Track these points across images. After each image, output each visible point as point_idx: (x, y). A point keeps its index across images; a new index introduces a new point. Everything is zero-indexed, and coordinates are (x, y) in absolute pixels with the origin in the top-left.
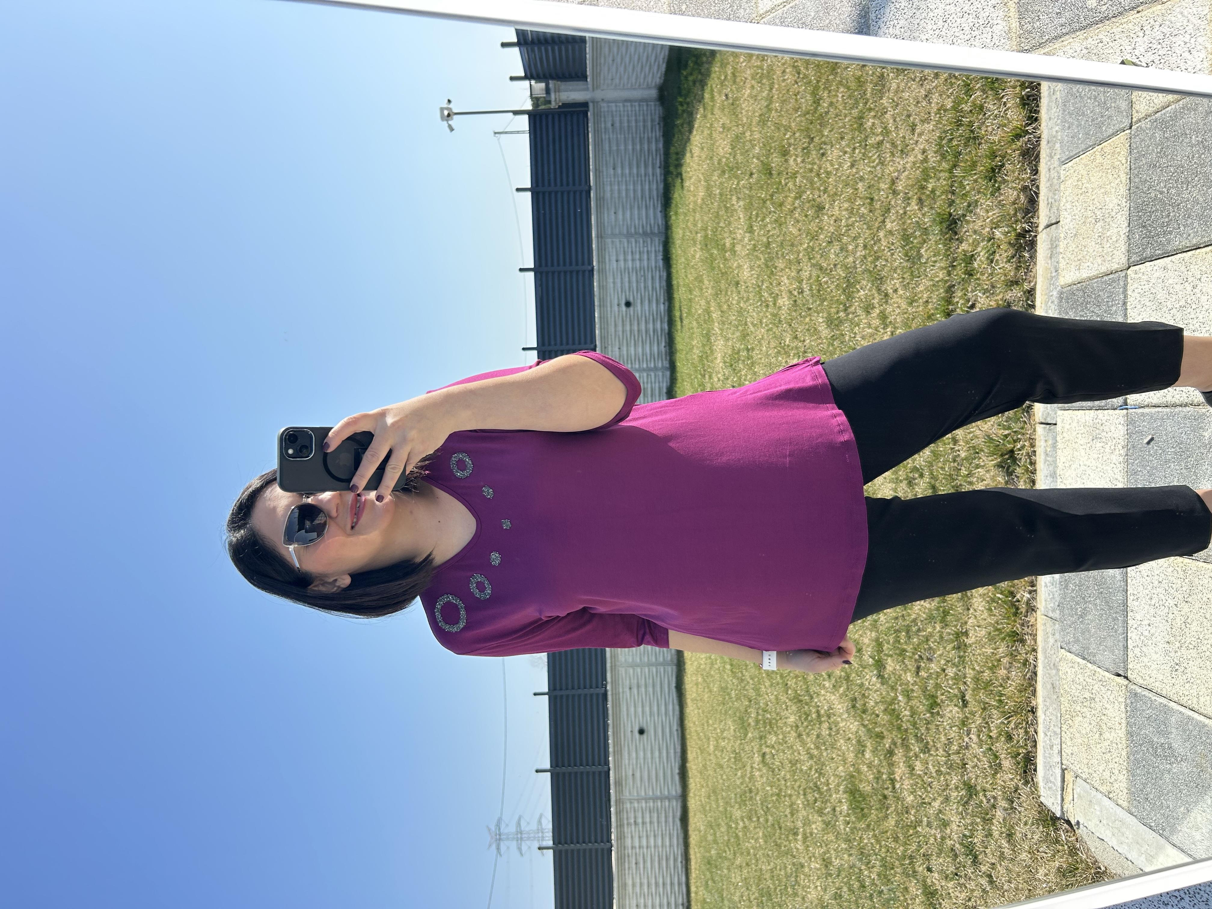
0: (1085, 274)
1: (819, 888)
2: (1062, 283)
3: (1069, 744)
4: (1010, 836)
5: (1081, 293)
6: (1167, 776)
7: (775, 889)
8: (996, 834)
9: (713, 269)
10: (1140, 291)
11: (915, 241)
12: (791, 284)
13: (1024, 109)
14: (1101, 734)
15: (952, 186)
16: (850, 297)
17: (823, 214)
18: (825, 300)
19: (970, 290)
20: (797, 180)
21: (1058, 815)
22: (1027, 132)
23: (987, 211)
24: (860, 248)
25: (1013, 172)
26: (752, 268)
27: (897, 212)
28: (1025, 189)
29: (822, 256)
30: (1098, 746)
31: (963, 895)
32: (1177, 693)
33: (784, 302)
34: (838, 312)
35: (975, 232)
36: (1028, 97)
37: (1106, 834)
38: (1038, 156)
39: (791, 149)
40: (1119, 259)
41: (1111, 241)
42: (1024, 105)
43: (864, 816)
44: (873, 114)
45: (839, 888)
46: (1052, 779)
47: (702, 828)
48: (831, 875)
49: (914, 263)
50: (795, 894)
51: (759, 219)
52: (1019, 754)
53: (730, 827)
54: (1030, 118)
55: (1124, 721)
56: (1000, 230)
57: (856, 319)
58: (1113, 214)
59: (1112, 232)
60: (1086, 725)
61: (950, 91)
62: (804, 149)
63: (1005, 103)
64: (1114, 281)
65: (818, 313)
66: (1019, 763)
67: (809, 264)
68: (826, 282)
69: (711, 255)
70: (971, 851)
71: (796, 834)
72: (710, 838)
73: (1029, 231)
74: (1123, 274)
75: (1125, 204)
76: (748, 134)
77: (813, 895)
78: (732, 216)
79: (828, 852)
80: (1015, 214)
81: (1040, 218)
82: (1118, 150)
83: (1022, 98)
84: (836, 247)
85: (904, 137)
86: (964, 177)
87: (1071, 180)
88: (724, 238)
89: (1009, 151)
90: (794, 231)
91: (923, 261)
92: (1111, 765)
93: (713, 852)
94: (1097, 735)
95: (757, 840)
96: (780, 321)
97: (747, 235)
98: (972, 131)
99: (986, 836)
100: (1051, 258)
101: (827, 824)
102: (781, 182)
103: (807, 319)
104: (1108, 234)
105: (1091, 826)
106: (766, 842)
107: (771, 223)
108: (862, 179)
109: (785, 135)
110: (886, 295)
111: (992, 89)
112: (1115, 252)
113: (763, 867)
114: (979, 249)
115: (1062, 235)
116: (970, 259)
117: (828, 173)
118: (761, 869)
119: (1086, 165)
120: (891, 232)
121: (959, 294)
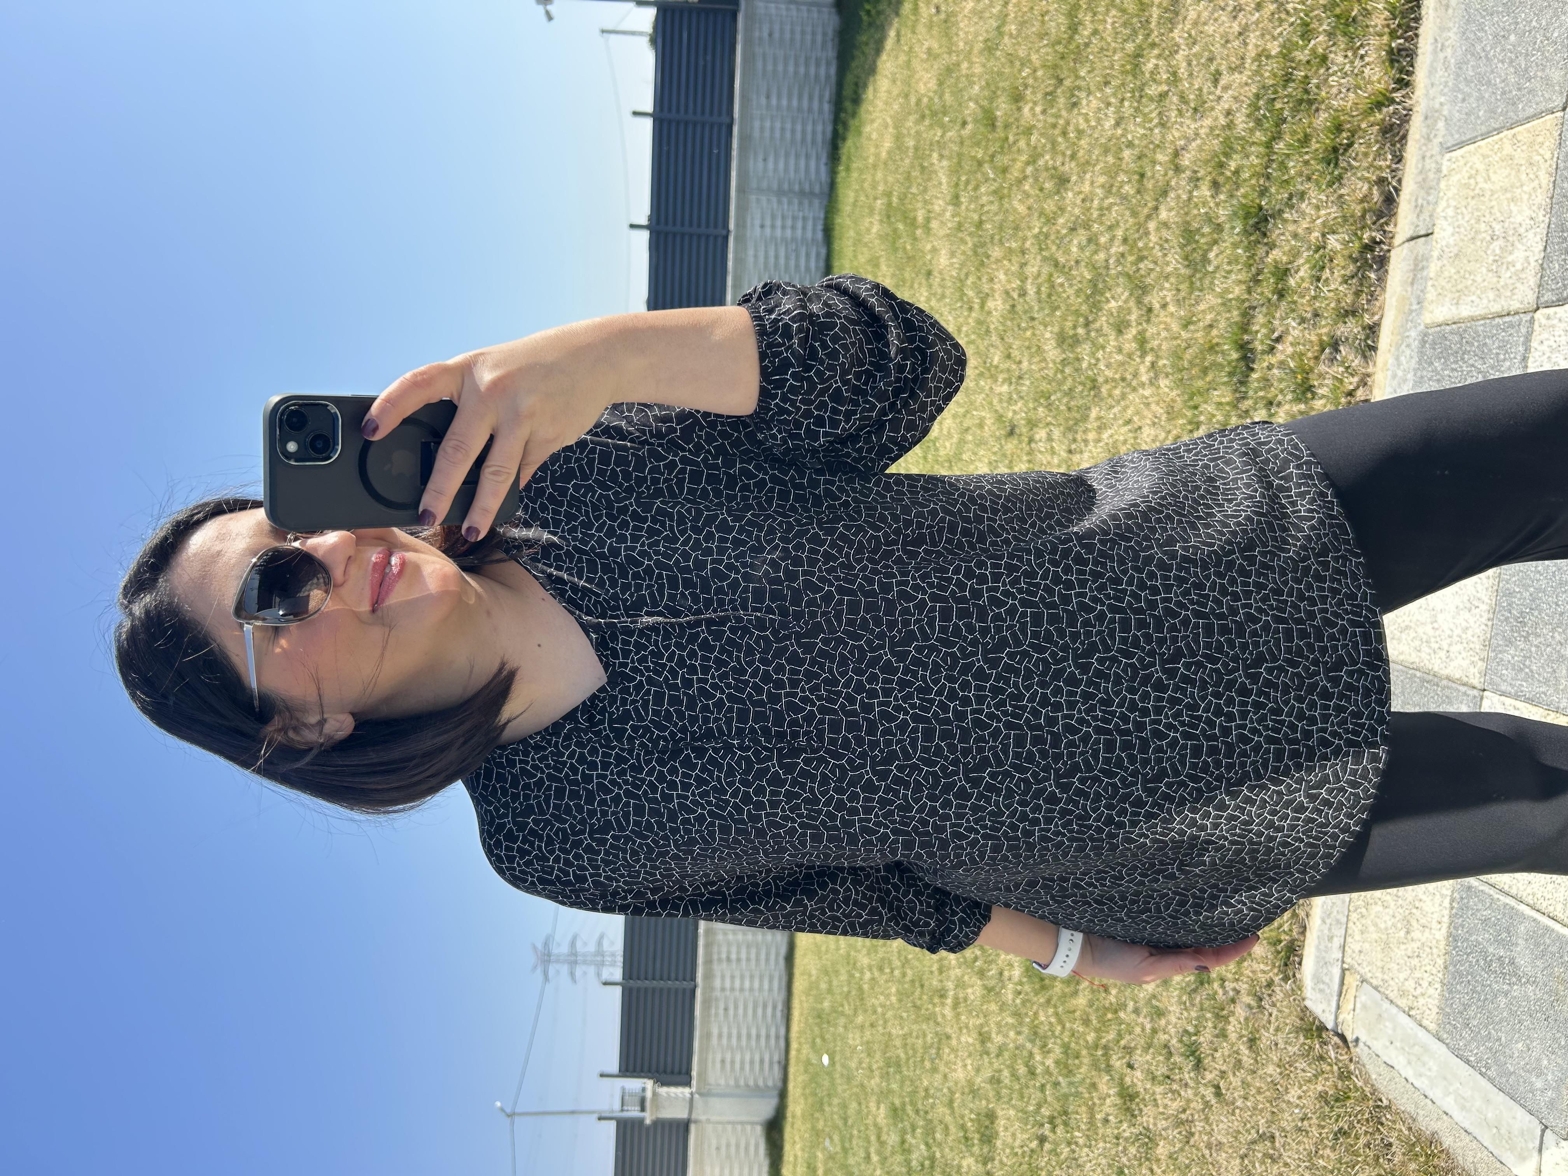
0: (1466, 311)
1: (969, 1067)
2: (1428, 321)
3: (1357, 937)
4: (1252, 1042)
5: (1456, 338)
6: (1502, 1001)
7: (908, 1059)
8: (1233, 1037)
9: (896, 250)
10: (1552, 343)
11: (1202, 241)
12: (1009, 282)
13: (1392, 67)
14: (1408, 933)
15: (1267, 167)
16: (1096, 307)
17: (1066, 190)
18: (1058, 308)
19: (1278, 315)
20: (1033, 138)
21: (1330, 1025)
22: (1392, 101)
23: (1318, 208)
24: (1117, 243)
25: (1366, 155)
26: (953, 254)
27: (1178, 197)
28: (1381, 181)
29: (1059, 247)
30: (1403, 947)
31: (1176, 1105)
32: (1534, 895)
33: (997, 304)
34: (1075, 327)
35: (1295, 236)
36: (1399, 50)
37: (1399, 1061)
38: (1404, 137)
39: (1028, 92)
40: (1525, 295)
41: (1512, 269)
42: (1392, 61)
43: (1043, 988)
44: (1156, 52)
45: (1000, 1071)
46: (1326, 979)
47: (814, 972)
48: (988, 1053)
49: (1196, 271)
50: (935, 1070)
51: (970, 187)
52: (1280, 941)
53: (851, 976)
54: (1399, 81)
55: (1446, 919)
56: (1336, 236)
57: (1101, 340)
58: (1522, 230)
59: (1518, 255)
60: (1387, 918)
61: (1279, 30)
62: (1047, 94)
63: (1362, 57)
64: (1511, 326)
65: (1046, 326)
66: (1279, 952)
67: (1039, 257)
68: (1062, 285)
69: (895, 230)
70: (1193, 1052)
71: (943, 996)
72: (823, 986)
73: (1381, 242)
74: (1527, 317)
75: (1541, 218)
76: (965, 65)
77: (960, 1075)
78: (929, 179)
79: (987, 1023)
80: (1363, 217)
81: (1399, 226)
82: (1540, 139)
83: (1390, 52)
84: (1082, 236)
85: (1200, 89)
86: (1288, 155)
87: (1458, 176)
88: (915, 210)
89: (1364, 125)
90: (1022, 209)
91: (1211, 269)
92: (1417, 974)
93: (826, 1004)
94: (1402, 934)
95: (888, 996)
96: (988, 331)
97: (950, 208)
98: (1307, 92)
99: (1217, 1036)
100: (1412, 284)
101: (989, 990)
102: (1007, 138)
103: (1028, 333)
104: (1510, 258)
105: (1377, 1046)
106: (900, 1001)
107: (988, 194)
108: (1130, 145)
109: (1020, 71)
110: (1150, 310)
111: (1345, 34)
112: (1518, 285)
113: (894, 1031)
114: (1301, 261)
115: (1435, 254)
116: (1282, 273)
117: (1080, 133)
118: (890, 1034)
119: (1485, 157)
120: (1166, 225)
121: (1260, 319)
